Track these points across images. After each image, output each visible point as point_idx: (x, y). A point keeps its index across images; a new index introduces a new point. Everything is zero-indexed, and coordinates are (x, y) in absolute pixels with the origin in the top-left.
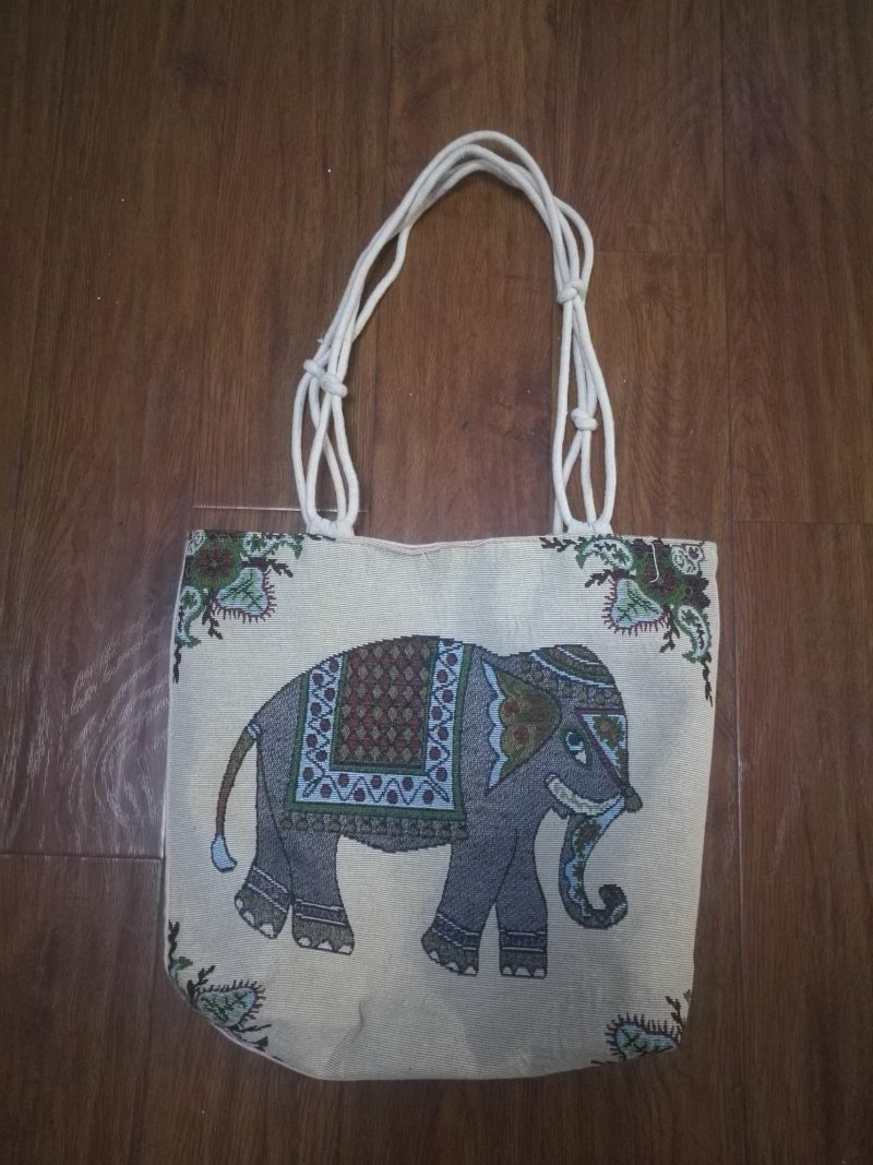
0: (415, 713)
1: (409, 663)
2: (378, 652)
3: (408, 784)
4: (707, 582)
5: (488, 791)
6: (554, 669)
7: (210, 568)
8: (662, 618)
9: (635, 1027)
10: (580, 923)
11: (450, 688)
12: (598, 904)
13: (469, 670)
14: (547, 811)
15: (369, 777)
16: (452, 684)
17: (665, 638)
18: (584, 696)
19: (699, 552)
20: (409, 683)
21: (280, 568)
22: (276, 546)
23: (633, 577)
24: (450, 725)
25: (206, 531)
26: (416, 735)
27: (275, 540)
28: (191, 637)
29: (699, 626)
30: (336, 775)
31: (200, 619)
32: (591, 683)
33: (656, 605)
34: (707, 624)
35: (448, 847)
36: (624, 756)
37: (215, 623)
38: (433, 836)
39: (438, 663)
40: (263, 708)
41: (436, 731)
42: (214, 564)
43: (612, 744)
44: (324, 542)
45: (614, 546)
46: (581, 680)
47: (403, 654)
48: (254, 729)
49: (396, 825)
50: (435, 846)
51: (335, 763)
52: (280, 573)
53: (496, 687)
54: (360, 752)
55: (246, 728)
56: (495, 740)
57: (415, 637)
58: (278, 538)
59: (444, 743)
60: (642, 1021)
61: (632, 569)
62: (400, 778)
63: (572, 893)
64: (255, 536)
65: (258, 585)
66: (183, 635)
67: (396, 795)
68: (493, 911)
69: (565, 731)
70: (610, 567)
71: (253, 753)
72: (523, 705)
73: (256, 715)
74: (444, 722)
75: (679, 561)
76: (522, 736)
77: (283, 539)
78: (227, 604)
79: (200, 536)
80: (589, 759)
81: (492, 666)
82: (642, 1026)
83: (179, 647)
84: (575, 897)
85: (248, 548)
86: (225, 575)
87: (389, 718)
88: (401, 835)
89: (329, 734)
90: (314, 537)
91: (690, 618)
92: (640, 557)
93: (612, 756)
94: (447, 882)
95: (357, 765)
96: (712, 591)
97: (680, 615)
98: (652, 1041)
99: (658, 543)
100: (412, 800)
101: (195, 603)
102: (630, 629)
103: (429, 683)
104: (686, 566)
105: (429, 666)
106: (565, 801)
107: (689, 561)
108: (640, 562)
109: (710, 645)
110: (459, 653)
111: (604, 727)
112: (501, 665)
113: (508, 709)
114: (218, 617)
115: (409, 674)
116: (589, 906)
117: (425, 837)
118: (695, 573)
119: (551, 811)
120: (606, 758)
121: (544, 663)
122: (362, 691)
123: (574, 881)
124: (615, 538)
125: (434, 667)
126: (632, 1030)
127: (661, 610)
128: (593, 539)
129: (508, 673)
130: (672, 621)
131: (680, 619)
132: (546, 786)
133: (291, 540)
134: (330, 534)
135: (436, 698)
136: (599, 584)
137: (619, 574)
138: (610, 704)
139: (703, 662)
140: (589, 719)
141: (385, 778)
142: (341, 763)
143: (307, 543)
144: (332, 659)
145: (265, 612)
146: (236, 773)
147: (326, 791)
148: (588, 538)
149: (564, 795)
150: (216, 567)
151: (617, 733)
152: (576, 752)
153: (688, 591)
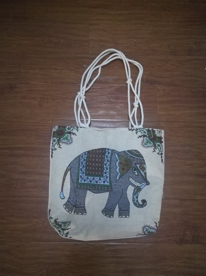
0: (101, 164)
1: (100, 154)
2: (94, 152)
3: (100, 179)
4: (162, 138)
5: (116, 181)
6: (130, 155)
7: (59, 134)
8: (153, 145)
9: (148, 227)
10: (137, 207)
11: (108, 159)
12: (141, 203)
13: (112, 155)
14: (129, 185)
15: (92, 178)
16: (109, 158)
17: (154, 149)
18: (137, 161)
19: (161, 132)
20: (100, 158)
21: (74, 134)
22: (73, 129)
23: (147, 137)
24: (108, 167)
25: (58, 126)
26: (101, 169)
27: (73, 128)
28: (55, 148)
29: (161, 147)
30: (86, 177)
31: (57, 144)
32: (138, 158)
33: (152, 143)
34: (162, 147)
35: (108, 192)
36: (145, 174)
37: (60, 145)
38: (105, 190)
39: (106, 154)
40: (71, 163)
41: (106, 168)
42: (60, 133)
43: (143, 171)
44: (83, 128)
45: (143, 130)
46: (136, 157)
47: (99, 152)
48: (69, 167)
49: (98, 188)
50: (105, 192)
51: (86, 175)
52: (74, 135)
53: (118, 159)
54: (90, 172)
55: (67, 167)
56: (118, 170)
57: (101, 148)
58: (73, 127)
59: (107, 171)
60: (149, 226)
61: (147, 135)
62: (98, 178)
63: (135, 201)
64: (69, 127)
65: (69, 137)
66: (53, 148)
67: (97, 182)
68: (118, 205)
69: (133, 168)
70: (142, 134)
71: (69, 172)
72: (124, 162)
73: (69, 164)
74: (107, 166)
75: (157, 133)
76: (123, 169)
77: (74, 128)
78: (63, 141)
79: (57, 127)
80: (138, 174)
81: (117, 154)
82: (149, 227)
83: (52, 150)
84: (136, 202)
85: (67, 130)
86: (62, 135)
87: (96, 165)
88: (99, 190)
89: (84, 168)
90: (81, 127)
91: (159, 145)
92: (149, 132)
93: (143, 174)
94: (108, 200)
95: (90, 175)
96: (163, 140)
97: (157, 145)
98: (151, 230)
99: (152, 130)
100: (101, 183)
101: (56, 141)
102: (147, 147)
103: (104, 158)
104: (158, 134)
105: (104, 155)
106: (133, 183)
107: (159, 134)
108: (149, 133)
109: (162, 151)
110: (110, 151)
111: (141, 168)
112: (119, 154)
113: (120, 163)
114: (61, 144)
115: (100, 156)
116: (139, 204)
117: (103, 190)
118: (160, 136)
119: (130, 185)
120: (142, 174)
121: (129, 153)
122: (91, 160)
123: (136, 199)
124: (143, 129)
125: (105, 154)
126: (147, 228)
127: (153, 144)
128: (139, 129)
129: (120, 155)
130: (155, 146)
131: (157, 146)
132: (129, 180)
133: (76, 128)
134: (84, 127)
135: (106, 161)
136: (140, 138)
137: (144, 136)
138: (142, 162)
139: (161, 155)
140: (138, 166)
141: (95, 178)
142: (87, 175)
143: (79, 128)
144: (85, 152)
145: (71, 143)
146: (66, 177)
147: (85, 180)
148: (138, 128)
149: (133, 182)
150: (60, 134)
151: (144, 169)
152: (135, 173)
153: (158, 140)
